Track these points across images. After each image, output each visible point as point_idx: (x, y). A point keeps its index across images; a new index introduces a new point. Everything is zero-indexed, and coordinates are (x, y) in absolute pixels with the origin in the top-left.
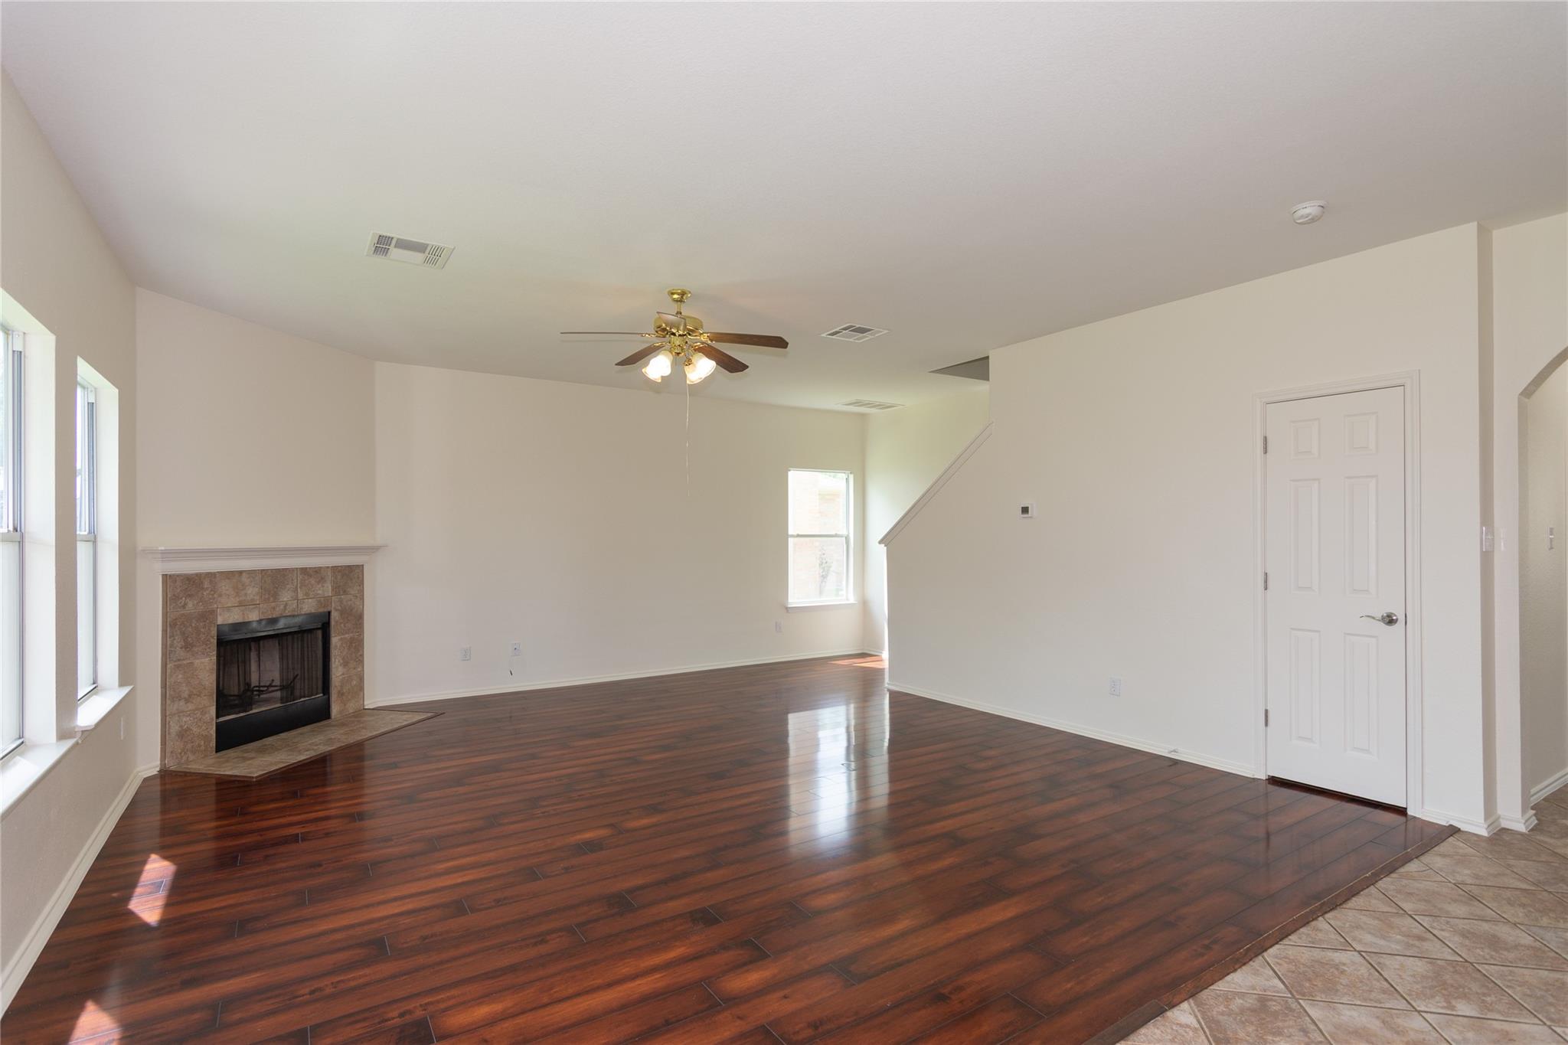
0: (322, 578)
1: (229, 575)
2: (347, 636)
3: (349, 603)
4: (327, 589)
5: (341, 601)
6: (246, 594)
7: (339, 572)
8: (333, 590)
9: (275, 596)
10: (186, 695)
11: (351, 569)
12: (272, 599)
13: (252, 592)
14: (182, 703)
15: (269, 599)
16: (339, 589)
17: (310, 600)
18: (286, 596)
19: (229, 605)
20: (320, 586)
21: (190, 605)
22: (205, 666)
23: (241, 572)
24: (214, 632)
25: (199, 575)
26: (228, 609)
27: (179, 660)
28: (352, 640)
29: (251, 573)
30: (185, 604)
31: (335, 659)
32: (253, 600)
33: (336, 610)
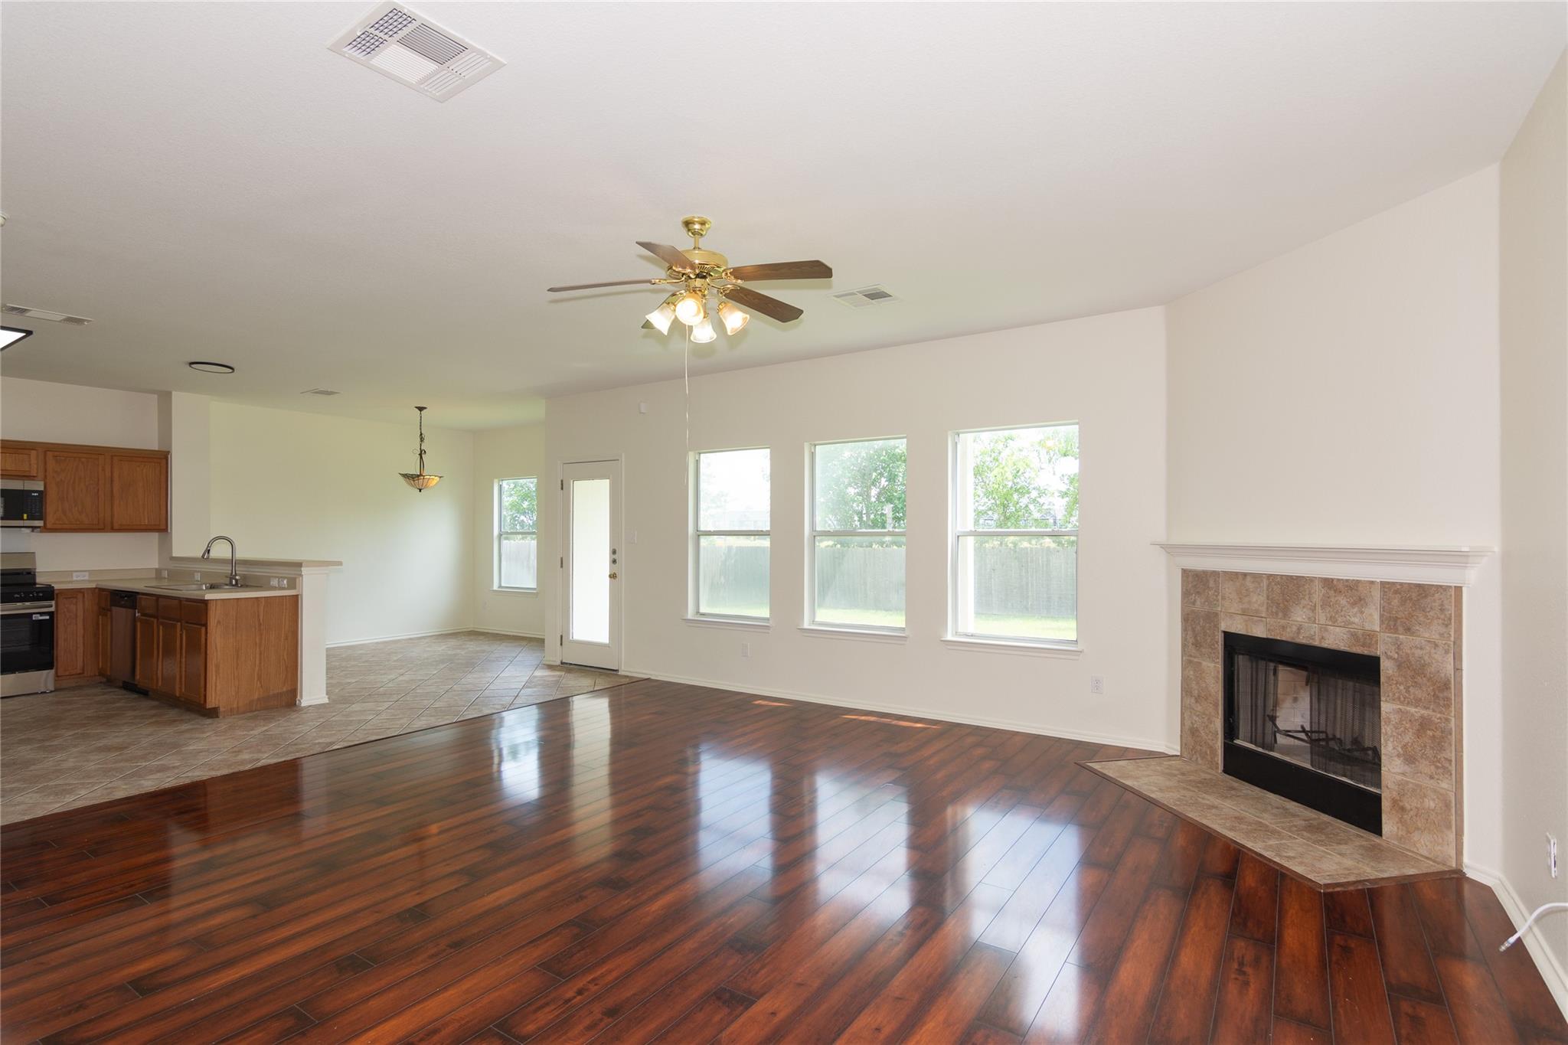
0: (1360, 600)
1: (1233, 576)
2: (1413, 710)
3: (1418, 652)
4: (1371, 619)
5: (1399, 646)
6: (1249, 602)
7: (1396, 592)
8: (1382, 622)
9: (1286, 613)
10: (1195, 693)
11: (1422, 592)
12: (1280, 615)
13: (1258, 600)
14: (1193, 700)
15: (1277, 614)
16: (1391, 622)
17: (1338, 629)
18: (1299, 615)
19: (1232, 610)
20: (1356, 610)
21: (1198, 603)
22: (1213, 668)
23: (1245, 575)
24: (1220, 638)
25: (1205, 572)
26: (1231, 615)
27: (1191, 656)
28: (1424, 725)
29: (1257, 577)
30: (1195, 601)
31: (1386, 741)
32: (1257, 611)
33: (1389, 658)
